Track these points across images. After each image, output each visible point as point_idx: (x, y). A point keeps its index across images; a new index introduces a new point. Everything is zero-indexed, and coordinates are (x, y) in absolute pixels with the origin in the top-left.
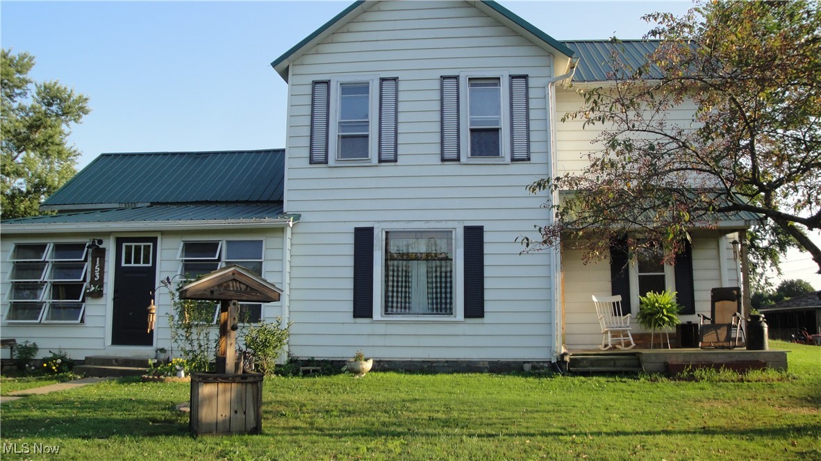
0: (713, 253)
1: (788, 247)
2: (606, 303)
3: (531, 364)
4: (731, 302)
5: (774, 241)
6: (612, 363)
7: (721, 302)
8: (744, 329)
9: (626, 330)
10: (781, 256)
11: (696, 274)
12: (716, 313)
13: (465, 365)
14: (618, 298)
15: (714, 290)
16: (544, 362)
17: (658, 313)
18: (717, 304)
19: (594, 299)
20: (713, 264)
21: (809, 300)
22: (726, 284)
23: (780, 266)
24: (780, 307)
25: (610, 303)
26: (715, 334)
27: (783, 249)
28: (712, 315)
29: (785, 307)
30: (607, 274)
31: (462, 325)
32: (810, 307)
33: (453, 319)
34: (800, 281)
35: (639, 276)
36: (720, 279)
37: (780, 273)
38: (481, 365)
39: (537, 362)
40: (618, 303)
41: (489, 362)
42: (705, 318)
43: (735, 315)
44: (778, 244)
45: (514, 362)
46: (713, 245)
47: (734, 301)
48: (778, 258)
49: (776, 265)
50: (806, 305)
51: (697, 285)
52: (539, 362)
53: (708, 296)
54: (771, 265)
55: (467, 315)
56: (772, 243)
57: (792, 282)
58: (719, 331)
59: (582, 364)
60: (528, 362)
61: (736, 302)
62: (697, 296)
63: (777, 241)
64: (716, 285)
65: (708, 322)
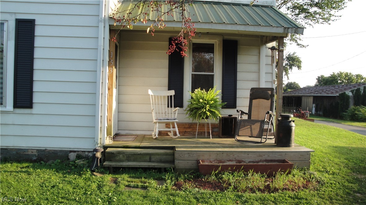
0: (255, 58)
1: (293, 67)
2: (161, 96)
3: (76, 154)
4: (266, 101)
5: (287, 64)
6: (147, 158)
7: (258, 100)
8: (274, 125)
9: (174, 122)
10: (289, 71)
11: (240, 76)
12: (253, 109)
13: (14, 152)
14: (172, 93)
15: (252, 89)
16: (89, 152)
17: (203, 107)
18: (254, 101)
19: (150, 92)
20: (254, 67)
21: (300, 92)
22: (263, 85)
23: (289, 75)
24: (287, 94)
25: (164, 97)
26: (249, 129)
27: (291, 68)
28: (249, 111)
29: (289, 94)
30: (165, 72)
31: (12, 114)
32: (300, 95)
33: (4, 109)
34: (295, 83)
35: (192, 74)
36: (259, 80)
37: (288, 79)
38: (30, 153)
39: (83, 151)
40: (171, 96)
41: (37, 150)
42: (243, 113)
43: (268, 113)
44: (289, 65)
45: (61, 151)
46: (255, 52)
47: (268, 100)
48: (288, 72)
49: (287, 75)
50: (298, 94)
51: (239, 84)
52: (85, 151)
53: (248, 94)
54: (285, 75)
55: (16, 106)
56: (287, 65)
57: (291, 83)
58: (253, 126)
59: (118, 158)
60: (74, 152)
61: (270, 101)
62: (239, 93)
63: (289, 64)
64: (255, 85)
65: (245, 117)
